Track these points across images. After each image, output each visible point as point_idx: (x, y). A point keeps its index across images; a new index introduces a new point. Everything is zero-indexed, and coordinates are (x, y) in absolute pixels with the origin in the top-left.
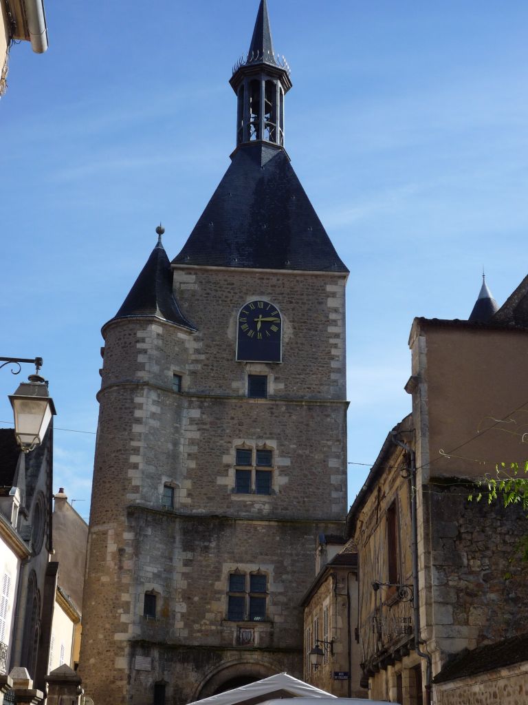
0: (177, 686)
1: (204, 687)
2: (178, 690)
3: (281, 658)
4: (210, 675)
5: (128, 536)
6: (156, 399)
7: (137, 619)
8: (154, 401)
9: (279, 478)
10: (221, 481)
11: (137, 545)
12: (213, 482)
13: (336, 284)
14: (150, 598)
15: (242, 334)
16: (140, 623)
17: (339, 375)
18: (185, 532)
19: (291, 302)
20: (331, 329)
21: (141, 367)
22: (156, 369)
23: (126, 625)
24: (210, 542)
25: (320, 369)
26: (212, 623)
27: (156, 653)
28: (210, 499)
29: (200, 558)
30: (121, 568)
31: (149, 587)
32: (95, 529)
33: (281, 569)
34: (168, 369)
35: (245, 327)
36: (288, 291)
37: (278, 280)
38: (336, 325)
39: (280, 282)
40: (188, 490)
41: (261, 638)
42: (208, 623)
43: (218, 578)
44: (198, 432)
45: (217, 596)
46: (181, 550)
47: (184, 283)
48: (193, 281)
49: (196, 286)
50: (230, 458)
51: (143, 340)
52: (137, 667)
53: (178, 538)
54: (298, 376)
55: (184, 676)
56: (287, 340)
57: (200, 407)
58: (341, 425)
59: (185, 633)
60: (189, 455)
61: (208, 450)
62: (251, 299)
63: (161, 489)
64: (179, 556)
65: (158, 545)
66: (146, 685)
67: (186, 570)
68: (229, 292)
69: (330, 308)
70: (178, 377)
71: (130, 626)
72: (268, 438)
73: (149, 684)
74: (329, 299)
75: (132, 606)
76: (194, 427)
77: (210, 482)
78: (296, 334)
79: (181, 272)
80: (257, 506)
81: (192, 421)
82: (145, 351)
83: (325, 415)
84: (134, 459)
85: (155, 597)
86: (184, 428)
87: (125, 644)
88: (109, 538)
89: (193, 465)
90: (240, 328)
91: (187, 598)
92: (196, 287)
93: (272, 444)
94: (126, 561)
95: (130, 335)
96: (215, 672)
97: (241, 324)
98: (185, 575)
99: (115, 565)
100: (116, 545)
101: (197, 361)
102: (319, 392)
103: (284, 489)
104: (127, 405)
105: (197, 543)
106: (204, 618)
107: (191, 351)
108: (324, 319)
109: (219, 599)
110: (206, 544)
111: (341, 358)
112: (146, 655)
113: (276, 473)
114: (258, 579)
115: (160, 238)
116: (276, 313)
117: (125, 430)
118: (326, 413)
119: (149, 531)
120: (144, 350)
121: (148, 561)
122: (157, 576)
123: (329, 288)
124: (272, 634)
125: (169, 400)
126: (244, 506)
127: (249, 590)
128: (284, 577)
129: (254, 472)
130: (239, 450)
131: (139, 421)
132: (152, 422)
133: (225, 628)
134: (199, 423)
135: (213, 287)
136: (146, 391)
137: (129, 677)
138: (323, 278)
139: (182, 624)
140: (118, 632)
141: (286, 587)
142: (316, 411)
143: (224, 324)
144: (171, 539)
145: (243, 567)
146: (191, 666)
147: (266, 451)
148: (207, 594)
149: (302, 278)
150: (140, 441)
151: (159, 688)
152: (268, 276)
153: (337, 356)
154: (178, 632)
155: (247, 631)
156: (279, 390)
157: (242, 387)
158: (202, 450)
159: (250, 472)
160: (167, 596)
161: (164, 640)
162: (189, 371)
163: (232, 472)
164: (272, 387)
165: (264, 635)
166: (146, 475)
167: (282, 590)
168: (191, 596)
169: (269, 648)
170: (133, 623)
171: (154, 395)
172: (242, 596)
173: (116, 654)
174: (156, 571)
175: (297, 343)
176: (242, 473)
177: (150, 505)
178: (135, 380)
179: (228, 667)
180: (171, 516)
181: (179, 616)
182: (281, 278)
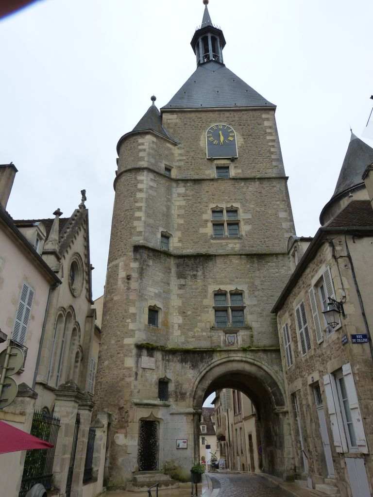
0: (178, 382)
1: (199, 382)
2: (178, 385)
3: (261, 355)
4: (205, 372)
5: (135, 265)
6: (153, 178)
7: (142, 327)
9: (245, 227)
10: (202, 231)
11: (141, 272)
12: (196, 232)
13: (269, 114)
14: (153, 312)
15: (210, 143)
16: (145, 330)
17: (278, 162)
18: (178, 266)
19: (240, 125)
20: (269, 138)
21: (142, 159)
22: (152, 160)
23: (133, 331)
24: (197, 271)
25: (264, 160)
26: (203, 330)
27: (158, 355)
28: (195, 243)
29: (190, 283)
30: (129, 289)
31: (152, 303)
32: (111, 265)
33: (253, 289)
34: (162, 163)
35: (211, 139)
36: (237, 119)
37: (230, 114)
38: (272, 135)
39: (232, 115)
40: (179, 238)
41: (243, 340)
42: (200, 330)
43: (206, 297)
44: (185, 201)
45: (206, 309)
46: (176, 278)
47: (169, 119)
48: (175, 118)
49: (178, 120)
50: (208, 216)
51: (143, 144)
52: (144, 366)
53: (174, 269)
54: (249, 165)
55: (183, 373)
56: (240, 145)
57: (185, 187)
58: (284, 192)
59: (182, 339)
60: (178, 215)
61: (192, 212)
62: (213, 125)
63: (159, 236)
64: (174, 282)
65: (158, 273)
66: (151, 381)
67: (181, 292)
68: (199, 122)
69: (266, 126)
70: (168, 169)
71: (136, 332)
72: (234, 202)
73: (154, 380)
74: (265, 122)
75: (137, 317)
76: (181, 198)
77: (194, 232)
78: (245, 142)
79: (167, 114)
81: (179, 195)
82: (144, 150)
83: (273, 186)
84: (137, 214)
85: (157, 312)
86: (174, 199)
87: (133, 347)
88: (120, 268)
89: (181, 221)
90: (208, 140)
91: (183, 313)
93: (235, 205)
94: (133, 284)
95: (134, 142)
96: (208, 369)
97: (208, 137)
98: (180, 296)
99: (124, 287)
100: (125, 272)
101: (180, 160)
102: (266, 173)
103: (249, 234)
104: (132, 182)
105: (187, 272)
106: (196, 327)
107: (176, 155)
108: (264, 133)
109: (208, 312)
110: (195, 273)
111: (278, 153)
112: (151, 355)
113: (242, 223)
114: (238, 294)
115: (153, 102)
116: (231, 130)
117: (131, 197)
119: (151, 263)
121: (150, 283)
122: (158, 295)
123: (264, 116)
124: (252, 337)
125: (163, 181)
126: (221, 246)
127: (230, 305)
128: (256, 293)
129: (226, 225)
130: (214, 212)
131: (141, 190)
132: (150, 192)
133: (214, 334)
134: (184, 196)
135: (188, 120)
136: (145, 173)
137: (136, 374)
138: (260, 111)
139: (179, 332)
140: (127, 337)
141: (259, 301)
142: (266, 184)
143: (197, 139)
144: (168, 270)
145: (223, 288)
146: (188, 365)
147: (233, 211)
148: (197, 309)
149: (246, 112)
150: (142, 202)
151: (163, 384)
152: (223, 113)
153: (275, 152)
154: (176, 339)
155: (231, 335)
156: (238, 174)
157: (213, 173)
158: (187, 212)
159: (223, 225)
160: (166, 311)
161: (166, 344)
162: (176, 166)
163: (210, 225)
164: (233, 172)
165: (245, 337)
166: (147, 225)
167: (256, 303)
168: (185, 311)
169: (250, 347)
170: (139, 330)
171: (151, 176)
172: (225, 310)
173: (125, 356)
174: (157, 292)
175: (247, 147)
176: (217, 225)
177: (151, 245)
178: (138, 167)
179: (218, 365)
180: (168, 254)
181: (176, 326)
182: (232, 113)
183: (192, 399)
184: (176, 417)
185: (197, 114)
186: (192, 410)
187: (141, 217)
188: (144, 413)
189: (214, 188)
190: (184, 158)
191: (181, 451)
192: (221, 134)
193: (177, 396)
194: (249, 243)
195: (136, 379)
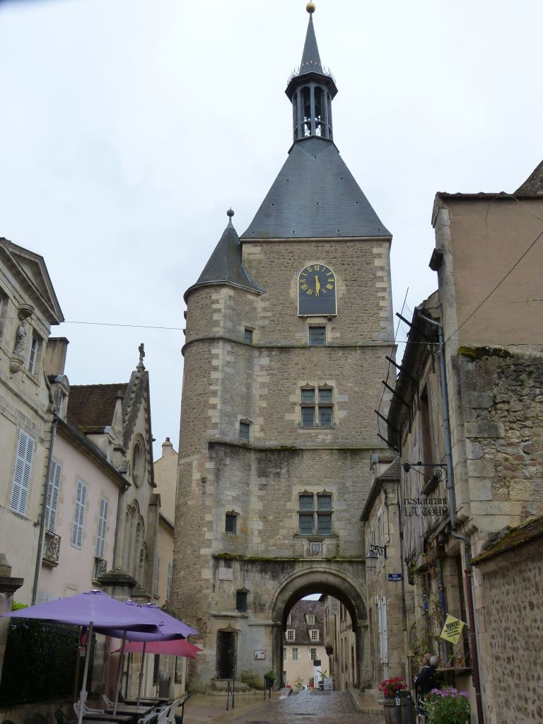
0: (257, 593)
1: (279, 594)
2: (257, 596)
3: (347, 566)
4: (285, 583)
5: (210, 465)
6: (230, 350)
7: (219, 536)
8: (229, 352)
9: (339, 412)
10: (288, 417)
11: (218, 473)
12: (282, 418)
13: (381, 247)
14: (231, 518)
15: (302, 293)
16: (222, 539)
17: (387, 323)
18: (259, 461)
19: (343, 264)
20: (379, 285)
21: (216, 323)
22: (229, 325)
23: (210, 540)
24: (281, 468)
25: (371, 318)
26: (285, 538)
27: (237, 565)
28: (280, 432)
29: (273, 483)
30: (204, 493)
31: (229, 508)
32: (183, 461)
33: (343, 490)
34: (240, 325)
35: (304, 287)
36: (340, 255)
37: (331, 247)
38: (383, 281)
39: (333, 248)
40: (261, 426)
41: (328, 550)
42: (281, 538)
43: (289, 499)
44: (268, 377)
45: (289, 514)
46: (257, 477)
47: (252, 254)
48: (259, 252)
50: (297, 397)
51: (217, 302)
52: (221, 577)
53: (254, 466)
54: (351, 326)
55: (262, 584)
56: (341, 296)
57: (269, 356)
59: (262, 547)
60: (261, 396)
61: (277, 392)
62: (308, 264)
63: (237, 426)
64: (255, 481)
65: (236, 473)
66: (229, 592)
67: (262, 493)
68: (290, 259)
69: (376, 267)
70: (249, 331)
71: (213, 542)
72: (328, 379)
73: (232, 592)
74: (376, 260)
75: (214, 525)
76: (265, 373)
77: (280, 418)
78: (348, 291)
79: (248, 245)
80: (321, 437)
81: (262, 368)
82: (219, 311)
83: (378, 357)
84: (213, 401)
85: (235, 517)
86: (255, 373)
87: (210, 557)
88: (194, 468)
89: (264, 404)
90: (300, 289)
91: (264, 518)
92: (262, 256)
93: (331, 383)
94: (209, 487)
95: (206, 298)
96: (289, 580)
97: (301, 284)
98: (261, 498)
99: (199, 490)
100: (199, 473)
101: (264, 317)
102: (371, 338)
103: (344, 422)
104: (206, 356)
105: (270, 470)
106: (278, 534)
107: (259, 310)
108: (372, 276)
109: (291, 517)
110: (278, 470)
111: (388, 308)
112: (229, 566)
113: (336, 408)
114: (325, 496)
115: (230, 220)
116: (330, 273)
117: (205, 377)
118: (376, 355)
119: (228, 461)
120: (218, 309)
121: (228, 486)
122: (236, 499)
123: (376, 250)
124: (338, 546)
125: (241, 351)
126: (310, 438)
127: (316, 509)
128: (347, 496)
129: (317, 408)
130: (303, 390)
131: (216, 369)
132: (227, 369)
133: (297, 542)
134: (269, 369)
135: (276, 256)
136: (221, 343)
137: (214, 586)
138: (370, 242)
139: (259, 540)
140: (203, 547)
141: (348, 505)
142: (369, 353)
143: (286, 286)
144: (247, 467)
145: (311, 489)
146: (268, 576)
147: (326, 390)
148: (280, 513)
149: (352, 244)
150: (217, 385)
151: (241, 595)
152: (322, 244)
153: (385, 307)
154: (256, 546)
155: (316, 543)
156: (336, 338)
157: (304, 337)
158: (271, 392)
159: (314, 408)
160: (245, 516)
161: (245, 553)
162: (258, 326)
163: (298, 409)
164: (330, 336)
165: (331, 547)
166: (224, 414)
167: (345, 508)
168: (266, 516)
169: (335, 558)
170: (216, 539)
171: (228, 347)
172: (311, 515)
173: (202, 567)
174: (235, 495)
175: (349, 298)
176: (307, 409)
177: (228, 439)
178: (211, 335)
179: (300, 576)
180: (246, 448)
181: (256, 533)
182: (334, 244)
183: (271, 611)
184: (254, 629)
185: (287, 246)
186: (270, 622)
187: (216, 405)
188: (222, 625)
189: (306, 359)
190: (269, 314)
191: (260, 662)
192: (317, 280)
193: (255, 607)
194: (342, 434)
195: (214, 591)
